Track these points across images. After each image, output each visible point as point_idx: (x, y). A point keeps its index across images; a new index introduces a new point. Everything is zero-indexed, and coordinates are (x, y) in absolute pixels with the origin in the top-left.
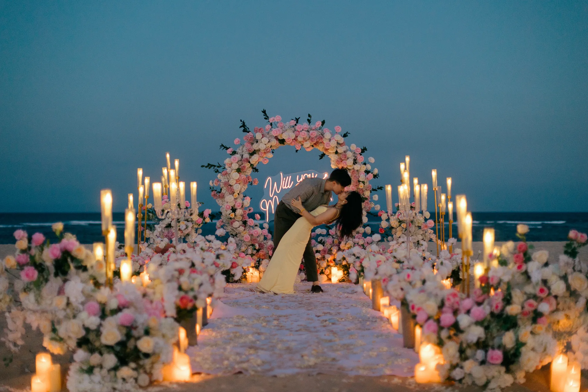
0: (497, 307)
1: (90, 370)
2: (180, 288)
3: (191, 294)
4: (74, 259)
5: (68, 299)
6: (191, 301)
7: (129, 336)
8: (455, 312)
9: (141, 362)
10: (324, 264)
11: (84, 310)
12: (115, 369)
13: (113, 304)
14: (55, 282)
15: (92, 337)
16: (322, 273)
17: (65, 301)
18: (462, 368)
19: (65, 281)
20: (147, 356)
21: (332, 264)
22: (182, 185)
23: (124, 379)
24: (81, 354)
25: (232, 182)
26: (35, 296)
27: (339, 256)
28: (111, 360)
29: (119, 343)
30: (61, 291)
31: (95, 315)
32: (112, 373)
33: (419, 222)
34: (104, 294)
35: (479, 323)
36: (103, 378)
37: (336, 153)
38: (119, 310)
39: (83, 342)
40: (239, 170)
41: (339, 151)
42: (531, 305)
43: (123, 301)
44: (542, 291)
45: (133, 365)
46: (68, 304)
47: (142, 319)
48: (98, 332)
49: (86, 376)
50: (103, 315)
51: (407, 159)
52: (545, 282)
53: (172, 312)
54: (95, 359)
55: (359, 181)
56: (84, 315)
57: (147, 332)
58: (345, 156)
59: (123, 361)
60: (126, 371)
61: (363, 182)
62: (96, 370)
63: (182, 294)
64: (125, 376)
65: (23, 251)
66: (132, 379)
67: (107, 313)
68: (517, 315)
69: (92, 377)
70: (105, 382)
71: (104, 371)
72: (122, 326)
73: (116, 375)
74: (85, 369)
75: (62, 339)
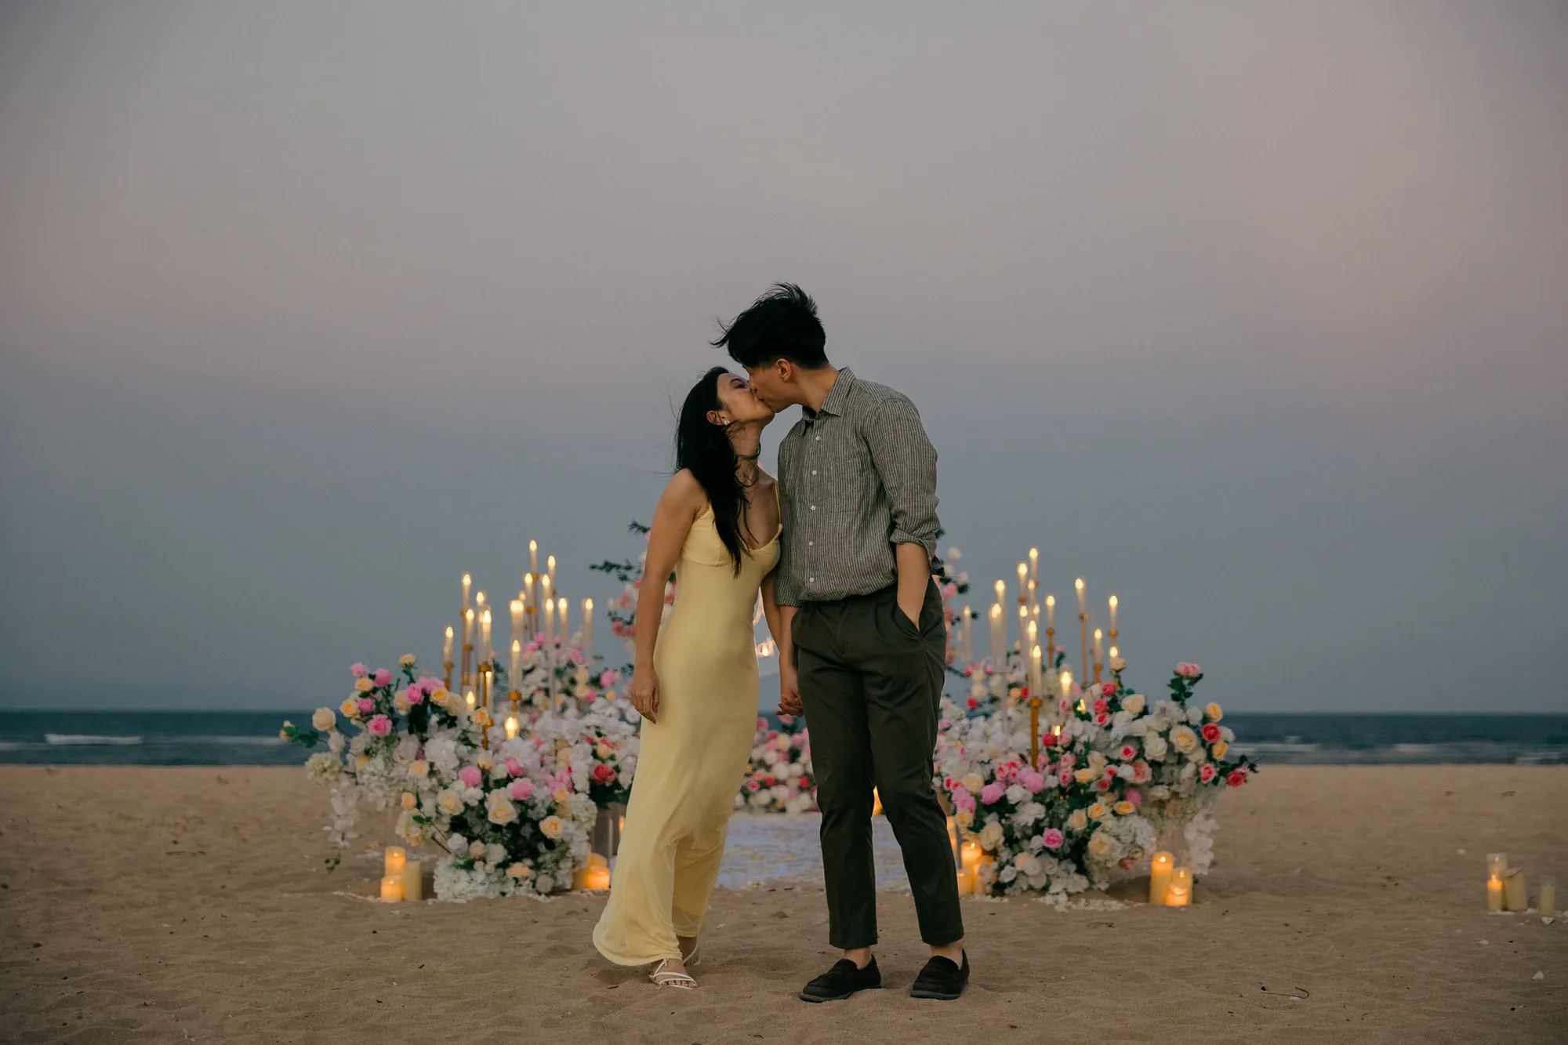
0: (1064, 777)
1: (469, 866)
2: (595, 754)
3: (610, 764)
4: (436, 708)
5: (432, 765)
6: (611, 774)
7: (523, 817)
8: (1008, 783)
9: (540, 860)
11: (458, 778)
12: (503, 865)
13: (500, 773)
14: (408, 744)
15: (470, 818)
17: (426, 769)
18: (1013, 865)
19: (423, 741)
20: (550, 844)
23: (516, 880)
24: (457, 841)
26: (384, 760)
28: (498, 852)
29: (511, 825)
30: (420, 755)
31: (475, 786)
32: (500, 870)
34: (483, 758)
35: (1039, 797)
36: (488, 875)
38: (509, 779)
39: (458, 824)
42: (1111, 772)
43: (514, 767)
44: (1126, 752)
45: (529, 862)
46: (432, 773)
47: (541, 794)
48: (481, 811)
49: (463, 872)
50: (487, 789)
51: (1034, 554)
53: (583, 784)
54: (477, 848)
56: (459, 785)
57: (551, 812)
59: (515, 856)
60: (520, 869)
62: (478, 865)
63: (598, 763)
64: (517, 876)
65: (365, 695)
66: (528, 882)
67: (491, 784)
68: (1090, 783)
69: (473, 874)
70: (491, 882)
71: (490, 866)
72: (517, 802)
73: (505, 874)
74: (462, 862)
75: (429, 819)
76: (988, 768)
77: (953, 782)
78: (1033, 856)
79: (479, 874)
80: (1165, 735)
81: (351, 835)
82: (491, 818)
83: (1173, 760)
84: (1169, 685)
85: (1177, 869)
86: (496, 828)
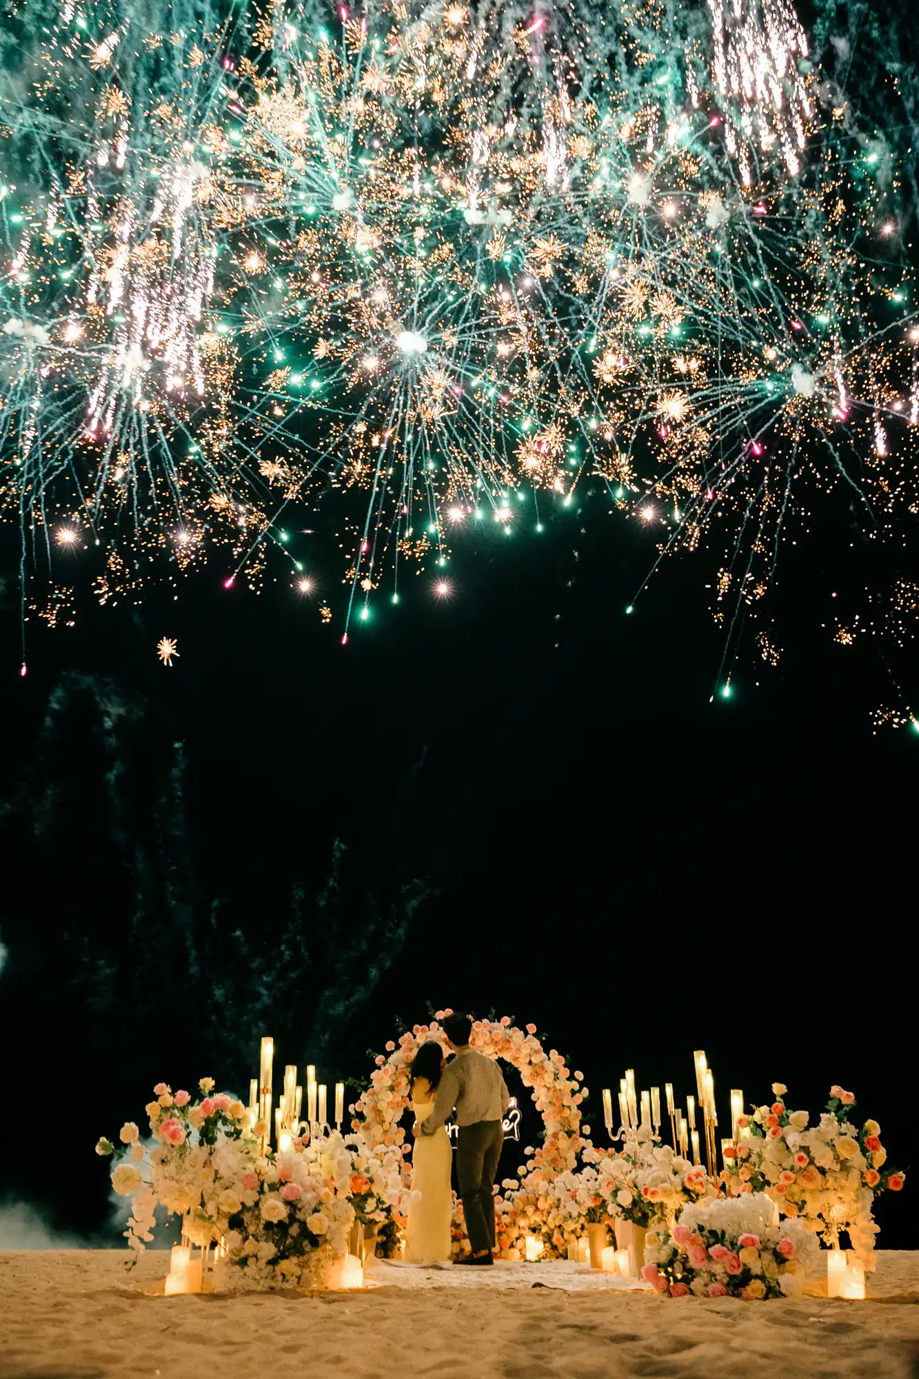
1: (243, 1262)
2: (353, 1166)
3: (366, 1176)
4: (225, 1121)
5: (217, 1172)
6: (366, 1184)
7: (292, 1217)
9: (305, 1258)
10: (515, 1233)
11: (238, 1182)
12: (273, 1262)
13: (274, 1179)
14: (198, 1155)
15: (246, 1217)
16: (512, 1246)
17: (211, 1175)
19: (213, 1151)
20: (315, 1242)
21: (524, 1232)
22: (323, 1088)
23: (284, 1276)
24: (233, 1238)
25: (382, 1106)
26: (176, 1167)
27: (536, 1219)
28: (269, 1250)
29: (281, 1224)
30: (207, 1165)
31: (252, 1189)
32: (270, 1267)
34: (260, 1167)
36: (259, 1271)
37: (530, 1063)
38: (279, 1185)
39: (235, 1223)
40: (392, 1089)
41: (534, 1061)
42: (787, 1177)
43: (285, 1175)
44: (801, 1159)
45: (295, 1260)
46: (217, 1178)
47: (308, 1197)
48: (255, 1210)
50: (261, 1192)
52: (805, 1149)
54: (250, 1247)
56: (239, 1187)
57: (316, 1210)
58: (543, 1068)
59: (283, 1254)
60: (287, 1266)
61: (569, 1107)
62: (251, 1261)
63: (356, 1174)
64: (285, 1273)
65: (164, 1111)
66: (294, 1277)
67: (266, 1187)
69: (246, 1269)
70: (261, 1278)
71: (262, 1263)
72: (288, 1203)
73: (274, 1270)
74: (237, 1259)
75: (211, 1217)
79: (251, 1269)
80: (829, 1144)
82: (264, 1217)
83: (837, 1167)
85: (849, 1266)
86: (269, 1226)
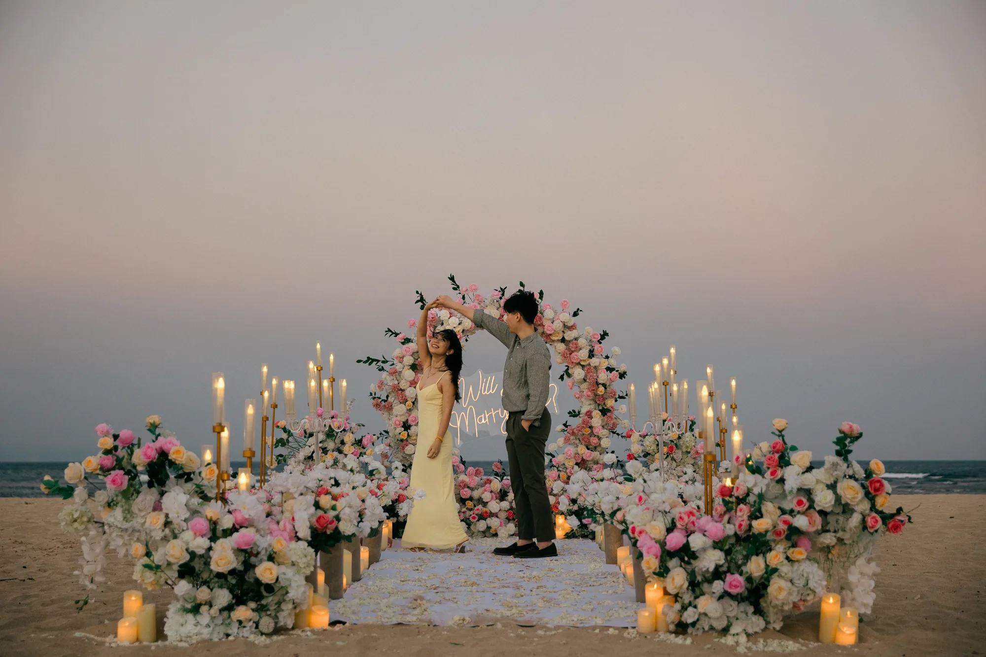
0: (740, 526)
1: (195, 610)
2: (317, 505)
3: (332, 514)
4: (172, 464)
5: (167, 516)
6: (332, 522)
7: (247, 564)
8: (689, 533)
9: (264, 602)
11: (188, 529)
12: (229, 608)
13: (227, 522)
14: (147, 497)
15: (197, 565)
17: (162, 519)
18: (695, 607)
19: (162, 494)
20: (270, 588)
22: (326, 383)
23: (240, 622)
24: (183, 587)
25: (404, 385)
26: (123, 512)
28: (223, 597)
29: (232, 572)
30: (157, 507)
31: (203, 535)
32: (225, 613)
33: (688, 445)
34: (213, 510)
35: (718, 545)
36: (213, 618)
37: (563, 340)
38: (234, 529)
39: (186, 571)
40: (414, 367)
41: (567, 338)
42: (785, 522)
43: (239, 518)
44: (800, 503)
45: (253, 605)
46: (167, 524)
47: (263, 543)
48: (206, 559)
49: (190, 616)
50: (214, 538)
51: (673, 351)
52: (806, 492)
53: (304, 532)
54: (203, 593)
55: (598, 384)
56: (188, 535)
57: (271, 557)
58: (577, 345)
59: (239, 600)
60: (243, 612)
61: (604, 385)
62: (204, 609)
63: (320, 513)
64: (241, 618)
65: (107, 452)
66: (251, 623)
67: (219, 533)
68: (767, 532)
69: (199, 617)
70: (216, 625)
71: (215, 610)
72: (239, 551)
73: (230, 617)
74: (189, 606)
75: (159, 567)
76: (669, 518)
77: (637, 530)
78: (714, 600)
79: (205, 617)
80: (832, 487)
81: (99, 579)
82: (213, 567)
83: (839, 510)
84: (834, 442)
85: (843, 609)
86: (220, 575)
